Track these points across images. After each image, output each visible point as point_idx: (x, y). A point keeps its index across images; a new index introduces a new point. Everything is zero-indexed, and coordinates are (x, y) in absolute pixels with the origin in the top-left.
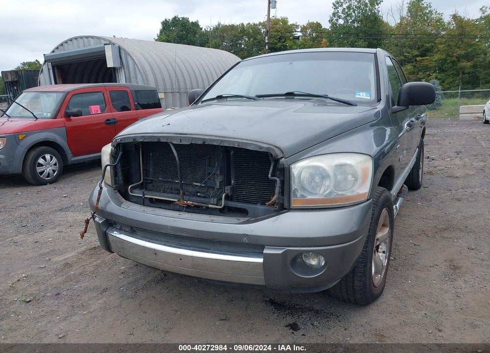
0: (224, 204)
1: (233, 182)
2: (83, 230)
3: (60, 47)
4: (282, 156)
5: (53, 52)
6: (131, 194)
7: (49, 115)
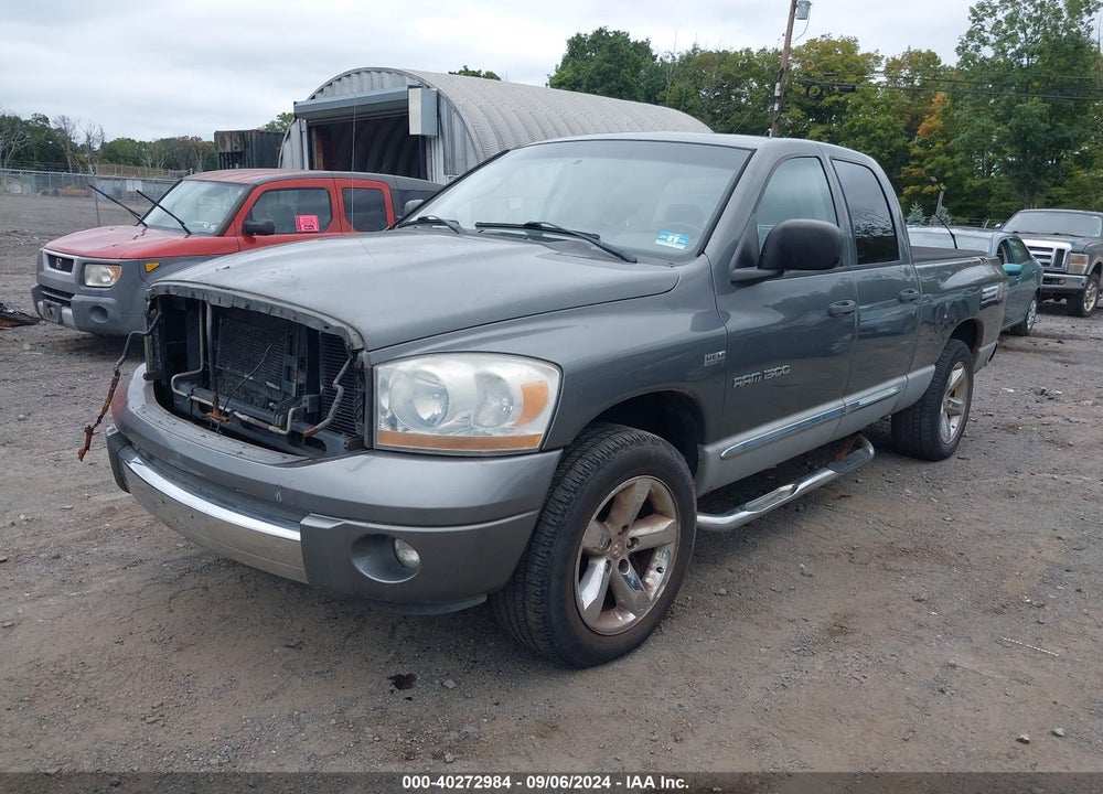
0: (292, 426)
1: (322, 388)
2: (83, 447)
3: (327, 89)
4: (360, 346)
5: (313, 98)
6: (174, 390)
7: (213, 228)
